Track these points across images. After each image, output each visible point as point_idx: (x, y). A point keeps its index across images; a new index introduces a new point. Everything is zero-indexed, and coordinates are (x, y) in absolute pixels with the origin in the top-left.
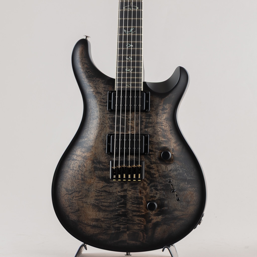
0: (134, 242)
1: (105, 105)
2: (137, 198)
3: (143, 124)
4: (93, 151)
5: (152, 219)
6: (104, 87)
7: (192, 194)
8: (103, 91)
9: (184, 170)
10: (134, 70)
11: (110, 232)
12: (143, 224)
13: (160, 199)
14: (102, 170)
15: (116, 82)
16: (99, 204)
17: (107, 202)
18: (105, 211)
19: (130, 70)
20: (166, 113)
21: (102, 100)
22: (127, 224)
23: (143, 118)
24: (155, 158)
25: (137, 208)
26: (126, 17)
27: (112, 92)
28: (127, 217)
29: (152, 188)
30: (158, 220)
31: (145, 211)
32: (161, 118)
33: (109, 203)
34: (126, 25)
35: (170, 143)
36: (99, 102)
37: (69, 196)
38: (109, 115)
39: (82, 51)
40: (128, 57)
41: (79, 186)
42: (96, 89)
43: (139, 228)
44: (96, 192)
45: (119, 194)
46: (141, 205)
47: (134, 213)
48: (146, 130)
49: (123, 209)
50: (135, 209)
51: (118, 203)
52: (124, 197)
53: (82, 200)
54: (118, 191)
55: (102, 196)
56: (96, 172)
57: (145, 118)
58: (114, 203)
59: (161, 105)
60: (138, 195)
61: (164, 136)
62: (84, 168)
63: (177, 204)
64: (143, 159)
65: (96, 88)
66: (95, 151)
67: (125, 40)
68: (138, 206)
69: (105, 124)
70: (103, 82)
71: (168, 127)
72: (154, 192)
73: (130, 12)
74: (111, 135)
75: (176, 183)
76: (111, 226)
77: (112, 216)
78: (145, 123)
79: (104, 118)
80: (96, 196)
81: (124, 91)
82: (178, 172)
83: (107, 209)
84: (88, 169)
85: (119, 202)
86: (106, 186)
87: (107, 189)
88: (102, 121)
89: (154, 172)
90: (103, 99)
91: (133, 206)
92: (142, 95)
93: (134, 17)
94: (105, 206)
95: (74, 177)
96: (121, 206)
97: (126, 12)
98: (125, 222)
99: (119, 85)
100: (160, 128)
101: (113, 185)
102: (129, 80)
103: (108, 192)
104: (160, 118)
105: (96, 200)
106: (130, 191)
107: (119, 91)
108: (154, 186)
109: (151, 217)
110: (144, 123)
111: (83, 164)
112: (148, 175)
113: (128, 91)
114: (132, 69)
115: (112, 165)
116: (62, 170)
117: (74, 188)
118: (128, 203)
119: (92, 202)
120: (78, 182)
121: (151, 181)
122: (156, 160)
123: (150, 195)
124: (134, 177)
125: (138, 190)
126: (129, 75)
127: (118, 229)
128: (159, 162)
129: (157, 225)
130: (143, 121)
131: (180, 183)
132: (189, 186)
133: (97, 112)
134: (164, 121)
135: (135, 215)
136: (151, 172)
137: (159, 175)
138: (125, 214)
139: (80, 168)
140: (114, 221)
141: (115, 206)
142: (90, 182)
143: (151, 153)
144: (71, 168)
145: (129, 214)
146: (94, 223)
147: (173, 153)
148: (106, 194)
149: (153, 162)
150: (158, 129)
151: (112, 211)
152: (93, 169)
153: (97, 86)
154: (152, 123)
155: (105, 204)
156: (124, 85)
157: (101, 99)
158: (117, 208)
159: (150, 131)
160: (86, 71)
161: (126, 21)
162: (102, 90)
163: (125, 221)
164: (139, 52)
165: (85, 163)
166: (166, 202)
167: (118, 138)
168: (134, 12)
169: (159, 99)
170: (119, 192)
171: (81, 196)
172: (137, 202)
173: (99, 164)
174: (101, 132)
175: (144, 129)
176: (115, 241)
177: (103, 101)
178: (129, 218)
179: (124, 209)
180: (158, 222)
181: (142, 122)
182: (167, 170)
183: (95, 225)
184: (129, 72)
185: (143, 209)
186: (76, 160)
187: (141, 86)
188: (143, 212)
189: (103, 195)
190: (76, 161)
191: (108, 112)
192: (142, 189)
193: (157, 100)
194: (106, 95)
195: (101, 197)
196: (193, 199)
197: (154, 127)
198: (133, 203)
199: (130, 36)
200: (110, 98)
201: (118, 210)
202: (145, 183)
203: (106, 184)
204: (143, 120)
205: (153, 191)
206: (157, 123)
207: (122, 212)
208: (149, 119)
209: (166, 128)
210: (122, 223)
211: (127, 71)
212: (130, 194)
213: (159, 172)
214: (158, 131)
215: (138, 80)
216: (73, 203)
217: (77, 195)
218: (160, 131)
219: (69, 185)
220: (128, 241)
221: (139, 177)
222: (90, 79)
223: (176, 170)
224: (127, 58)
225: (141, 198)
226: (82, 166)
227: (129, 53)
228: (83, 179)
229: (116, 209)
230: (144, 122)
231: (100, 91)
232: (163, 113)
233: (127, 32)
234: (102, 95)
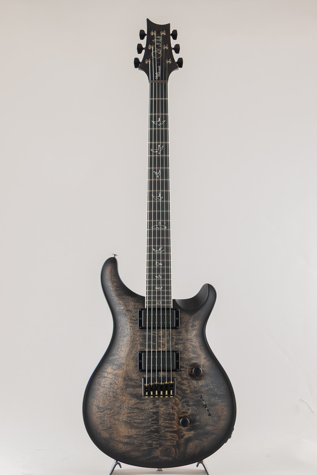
0: (166, 458)
1: (135, 323)
2: (169, 414)
4: (124, 369)
5: (184, 435)
7: (223, 409)
8: (133, 309)
9: (215, 386)
10: (163, 289)
11: (142, 448)
12: (175, 440)
13: (192, 415)
14: (134, 387)
15: (146, 300)
16: (132, 421)
17: (139, 419)
18: (137, 428)
19: (160, 288)
20: (196, 329)
22: (160, 440)
23: (173, 334)
24: (186, 374)
25: (170, 424)
26: (155, 236)
27: (142, 309)
28: (160, 434)
29: (184, 404)
30: (190, 435)
31: (177, 427)
32: (190, 334)
33: (141, 419)
34: (154, 244)
35: (200, 359)
36: (129, 319)
37: (101, 413)
38: (140, 333)
39: (111, 269)
40: (158, 275)
41: (110, 403)
42: (126, 307)
43: (171, 444)
44: (128, 409)
45: (151, 410)
46: (173, 421)
47: (167, 430)
48: (177, 346)
49: (156, 425)
50: (167, 425)
51: (150, 420)
52: (156, 413)
53: (114, 417)
54: (150, 408)
55: (134, 413)
56: (128, 389)
57: (175, 335)
58: (147, 419)
59: (191, 321)
60: (170, 411)
61: (194, 353)
62: (115, 385)
63: (208, 419)
64: (175, 375)
65: (126, 306)
66: (127, 368)
67: (154, 258)
68: (170, 422)
69: (136, 341)
70: (132, 300)
71: (198, 343)
72: (186, 407)
73: (159, 231)
74: (142, 352)
75: (207, 398)
76: (144, 443)
77: (145, 433)
78: (176, 340)
79: (134, 335)
80: (128, 413)
81: (154, 309)
82: (209, 387)
83: (140, 426)
84: (119, 387)
85: (151, 418)
86: (139, 403)
87: (139, 406)
88: (132, 338)
89: (185, 388)
90: (133, 317)
91: (165, 423)
92: (172, 313)
93: (163, 236)
94: (138, 423)
95: (106, 394)
96: (153, 422)
97: (155, 231)
98: (157, 439)
99: (150, 303)
100: (190, 344)
101: (145, 402)
102: (159, 298)
103: (140, 409)
105: (128, 417)
106: (162, 407)
107: (150, 309)
108: (185, 402)
109: (183, 432)
110: (174, 340)
111: (115, 382)
112: (179, 391)
113: (159, 309)
114: (162, 287)
115: (145, 382)
116: (93, 388)
117: (106, 405)
118: (160, 419)
119: (124, 419)
120: (110, 399)
121: (183, 397)
122: (187, 376)
123: (182, 411)
124: (167, 393)
125: (170, 406)
126: (159, 293)
127: (151, 445)
128: (190, 378)
129: (189, 440)
131: (211, 399)
132: (220, 401)
133: (127, 329)
134: (194, 337)
135: (167, 432)
136: (182, 388)
137: (191, 391)
138: (157, 431)
139: (112, 386)
140: (146, 438)
141: (148, 423)
142: (122, 399)
143: (182, 369)
144: (102, 386)
145: (161, 430)
146: (126, 440)
147: (204, 369)
148: (138, 411)
149: (184, 378)
150: (189, 346)
151: (145, 428)
152: (124, 386)
153: (127, 304)
154: (183, 340)
155: (137, 421)
156: (154, 303)
157: (131, 317)
158: (149, 425)
159: (181, 347)
160: (116, 289)
161: (155, 240)
163: (157, 437)
164: (168, 270)
165: (116, 380)
166: (198, 418)
167: (149, 355)
168: (163, 231)
169: (188, 316)
170: (151, 409)
171: (112, 413)
172: (169, 418)
173: (131, 381)
174: (132, 349)
175: (175, 345)
176: (147, 458)
177: (134, 318)
178: (161, 434)
179: (157, 425)
180: (190, 437)
181: (172, 338)
182: (199, 386)
183: (127, 442)
184: (159, 290)
185: (175, 425)
186: (107, 377)
187: (171, 304)
188: (175, 428)
189: (135, 412)
190: (107, 379)
191: (138, 329)
192: (174, 405)
193: (186, 317)
194: (136, 312)
195: (133, 414)
196: (223, 414)
197: (184, 343)
198: (165, 420)
199: (159, 255)
200: (140, 316)
201: (150, 426)
202: (177, 399)
203: (138, 401)
204: (173, 337)
205: (185, 407)
206: (187, 340)
207: (155, 428)
208: (179, 335)
209: (196, 344)
210: (154, 440)
211: (156, 289)
212: (162, 410)
213: (190, 388)
214: (188, 348)
215: (168, 298)
216: (104, 420)
217: (108, 413)
218: (190, 348)
219: (101, 403)
220: (160, 457)
221: (171, 394)
222: (120, 297)
223: (207, 386)
224: (157, 277)
225: (174, 414)
226: (114, 383)
227: (159, 271)
228: (114, 397)
229: (148, 425)
230: (175, 339)
231: (130, 309)
232: (193, 330)
233: (156, 251)
234: (132, 313)
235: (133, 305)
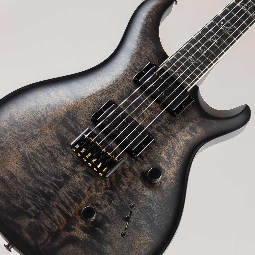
0: (29, 237)
1: (134, 71)
2: (80, 191)
3: (157, 124)
4: (78, 103)
5: (74, 229)
7: (144, 244)
8: (145, 58)
9: (159, 210)
10: (197, 65)
11: (14, 202)
12: (58, 226)
13: (104, 216)
14: (70, 129)
15: (168, 60)
16: (32, 161)
17: (42, 167)
18: (31, 174)
20: (193, 136)
21: (137, 64)
22: (42, 210)
23: (164, 117)
24: (139, 168)
25: (70, 202)
26: (235, 11)
27: (154, 65)
28: (49, 203)
29: (107, 196)
30: (80, 237)
31: (75, 213)
32: (182, 135)
33: (44, 169)
34: (228, 18)
35: (169, 168)
36: (131, 63)
37: (8, 126)
38: (130, 85)
39: (160, 4)
40: (203, 48)
41: (28, 124)
42: (140, 50)
43: (50, 226)
44: (41, 145)
45: (64, 170)
46: (77, 203)
47: (61, 206)
48: (156, 132)
49: (53, 189)
50: (66, 201)
51: (53, 178)
52: (67, 178)
53: (18, 141)
54: (66, 166)
55: (43, 155)
56: (61, 126)
57: (165, 120)
58: (50, 174)
59: (195, 122)
60: (84, 189)
61: (169, 156)
62: (52, 110)
63: (117, 238)
64: (125, 158)
65: (141, 48)
66: (82, 105)
67: (214, 30)
68: (72, 201)
69: (117, 89)
70: (153, 49)
71: (181, 152)
72: (105, 202)
73: (243, 12)
74: (114, 103)
75: (137, 214)
76: (22, 197)
77: (33, 187)
78: (162, 125)
79: (122, 82)
80: (37, 150)
81: (168, 74)
82: (151, 205)
83: (36, 174)
84: (55, 116)
85: (56, 178)
86: (59, 150)
87: (56, 154)
88: (117, 83)
89: (124, 181)
90: (139, 64)
91: (66, 196)
92: (184, 95)
93: (243, 19)
94: (37, 170)
95: (33, 111)
96: (54, 184)
97: (238, 8)
98: (41, 206)
100: (172, 144)
101: (67, 155)
102: (183, 68)
103: (54, 157)
104: (181, 134)
105: (33, 154)
106: (79, 177)
107: (163, 70)
108: (110, 195)
109: (75, 226)
110: (159, 124)
111: (55, 107)
112: (114, 178)
114: (196, 62)
116: (26, 95)
117: (22, 122)
118: (65, 188)
119: (26, 153)
120: (32, 119)
121: (112, 188)
122: (139, 171)
123: (97, 201)
124: (99, 166)
125: (89, 183)
126: (188, 64)
127: (27, 206)
128: (139, 175)
129: (73, 240)
130: (160, 121)
131: (141, 219)
132: (149, 231)
133: (120, 71)
134: (183, 141)
135: (59, 208)
136: (121, 178)
137: (128, 189)
138: (49, 197)
139: (48, 108)
140: (29, 194)
141: (47, 179)
142: (45, 131)
143: (139, 159)
144: (38, 101)
145: (54, 200)
146: (6, 176)
147: (163, 182)
148: (50, 157)
149: (134, 170)
150: (170, 143)
151: (39, 181)
152: (61, 120)
153: (144, 47)
154: (169, 132)
155: (39, 167)
157: (136, 63)
158: (47, 183)
159: (159, 137)
160: (146, 25)
161: (231, 15)
162: (145, 55)
163: (43, 204)
164: (219, 53)
165: (58, 107)
166: (107, 225)
168: (247, 15)
169: (197, 115)
170: (66, 168)
171: (20, 136)
172: (75, 195)
173: (72, 121)
174: (105, 92)
175: (154, 129)
176: (9, 217)
177: (137, 66)
178: (50, 204)
179: (54, 191)
180: (77, 238)
181: (158, 120)
182: (141, 192)
183: (5, 179)
185: (74, 209)
186: (52, 97)
187: (191, 85)
188: (71, 213)
189: (45, 155)
190: (50, 98)
191: (132, 80)
192: (94, 187)
193: (194, 114)
194: (145, 63)
195: (40, 156)
196: (139, 250)
197: (167, 136)
198: (69, 193)
200: (147, 69)
201: (46, 185)
202: (104, 184)
203: (59, 147)
205: (104, 200)
206: (174, 136)
207: (49, 192)
208: (169, 124)
209: (178, 150)
210: (36, 204)
211: (189, 58)
212: (76, 180)
213: (129, 186)
214: (167, 145)
215: (193, 77)
216: (4, 135)
217: (16, 131)
218: (169, 146)
219: (19, 115)
220: (23, 230)
221: (104, 171)
222: (143, 34)
223: (150, 201)
224: (200, 48)
225: (84, 196)
226: (53, 107)
227: (208, 45)
228: (39, 121)
229: (45, 182)
230: (161, 123)
231: (143, 55)
232: (189, 133)
233: (222, 25)
234: (141, 60)
235: (149, 53)
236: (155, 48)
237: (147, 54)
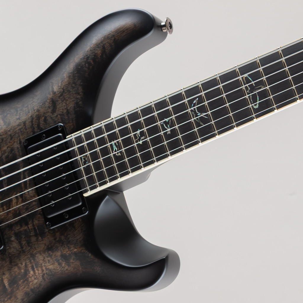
1: (34, 129)
6: (68, 110)
8: (60, 113)
10: (118, 158)
19: (118, 150)
20: (62, 267)
21: (43, 118)
23: (34, 220)
26: (227, 88)
32: (46, 259)
34: (209, 96)
35: (6, 299)
36: (37, 113)
40: (142, 134)
42: (60, 97)
48: (13, 239)
57: (33, 225)
59: (72, 249)
61: (13, 282)
65: (61, 95)
67: (176, 110)
70: (77, 103)
71: (37, 283)
73: (241, 93)
78: (26, 230)
79: (10, 138)
88: (4, 136)
90: (45, 120)
92: (74, 200)
93: (234, 107)
97: (237, 84)
99: (79, 140)
100: (26, 266)
102: (94, 156)
104: (44, 258)
107: (66, 146)
110: (24, 228)
114: (119, 154)
126: (105, 151)
130: (27, 224)
133: (17, 119)
134: (44, 268)
150: (22, 264)
153: (66, 95)
154: (29, 246)
156: (82, 150)
157: (43, 116)
159: (14, 247)
160: (88, 57)
161: (218, 92)
162: (61, 108)
164: (161, 153)
168: (245, 103)
169: (81, 239)
175: (13, 232)
177: (42, 122)
181: (25, 221)
184: (113, 150)
187: (91, 189)
191: (23, 140)
193: (78, 236)
194: (55, 122)
197: (24, 252)
199: (186, 117)
200: (49, 133)
204: (30, 223)
206: (33, 256)
208: (36, 235)
209: (33, 278)
211: (113, 143)
214: (17, 265)
218: (19, 268)
222: (75, 73)
224: (138, 132)
227: (152, 131)
230: (26, 228)
231: (58, 107)
232: (58, 261)
233: (194, 106)
234: (51, 114)
235: (68, 108)
236: (80, 103)
237: (66, 107)
